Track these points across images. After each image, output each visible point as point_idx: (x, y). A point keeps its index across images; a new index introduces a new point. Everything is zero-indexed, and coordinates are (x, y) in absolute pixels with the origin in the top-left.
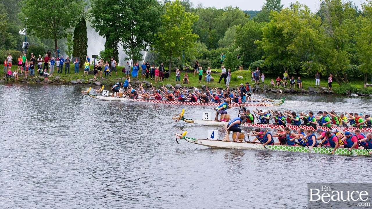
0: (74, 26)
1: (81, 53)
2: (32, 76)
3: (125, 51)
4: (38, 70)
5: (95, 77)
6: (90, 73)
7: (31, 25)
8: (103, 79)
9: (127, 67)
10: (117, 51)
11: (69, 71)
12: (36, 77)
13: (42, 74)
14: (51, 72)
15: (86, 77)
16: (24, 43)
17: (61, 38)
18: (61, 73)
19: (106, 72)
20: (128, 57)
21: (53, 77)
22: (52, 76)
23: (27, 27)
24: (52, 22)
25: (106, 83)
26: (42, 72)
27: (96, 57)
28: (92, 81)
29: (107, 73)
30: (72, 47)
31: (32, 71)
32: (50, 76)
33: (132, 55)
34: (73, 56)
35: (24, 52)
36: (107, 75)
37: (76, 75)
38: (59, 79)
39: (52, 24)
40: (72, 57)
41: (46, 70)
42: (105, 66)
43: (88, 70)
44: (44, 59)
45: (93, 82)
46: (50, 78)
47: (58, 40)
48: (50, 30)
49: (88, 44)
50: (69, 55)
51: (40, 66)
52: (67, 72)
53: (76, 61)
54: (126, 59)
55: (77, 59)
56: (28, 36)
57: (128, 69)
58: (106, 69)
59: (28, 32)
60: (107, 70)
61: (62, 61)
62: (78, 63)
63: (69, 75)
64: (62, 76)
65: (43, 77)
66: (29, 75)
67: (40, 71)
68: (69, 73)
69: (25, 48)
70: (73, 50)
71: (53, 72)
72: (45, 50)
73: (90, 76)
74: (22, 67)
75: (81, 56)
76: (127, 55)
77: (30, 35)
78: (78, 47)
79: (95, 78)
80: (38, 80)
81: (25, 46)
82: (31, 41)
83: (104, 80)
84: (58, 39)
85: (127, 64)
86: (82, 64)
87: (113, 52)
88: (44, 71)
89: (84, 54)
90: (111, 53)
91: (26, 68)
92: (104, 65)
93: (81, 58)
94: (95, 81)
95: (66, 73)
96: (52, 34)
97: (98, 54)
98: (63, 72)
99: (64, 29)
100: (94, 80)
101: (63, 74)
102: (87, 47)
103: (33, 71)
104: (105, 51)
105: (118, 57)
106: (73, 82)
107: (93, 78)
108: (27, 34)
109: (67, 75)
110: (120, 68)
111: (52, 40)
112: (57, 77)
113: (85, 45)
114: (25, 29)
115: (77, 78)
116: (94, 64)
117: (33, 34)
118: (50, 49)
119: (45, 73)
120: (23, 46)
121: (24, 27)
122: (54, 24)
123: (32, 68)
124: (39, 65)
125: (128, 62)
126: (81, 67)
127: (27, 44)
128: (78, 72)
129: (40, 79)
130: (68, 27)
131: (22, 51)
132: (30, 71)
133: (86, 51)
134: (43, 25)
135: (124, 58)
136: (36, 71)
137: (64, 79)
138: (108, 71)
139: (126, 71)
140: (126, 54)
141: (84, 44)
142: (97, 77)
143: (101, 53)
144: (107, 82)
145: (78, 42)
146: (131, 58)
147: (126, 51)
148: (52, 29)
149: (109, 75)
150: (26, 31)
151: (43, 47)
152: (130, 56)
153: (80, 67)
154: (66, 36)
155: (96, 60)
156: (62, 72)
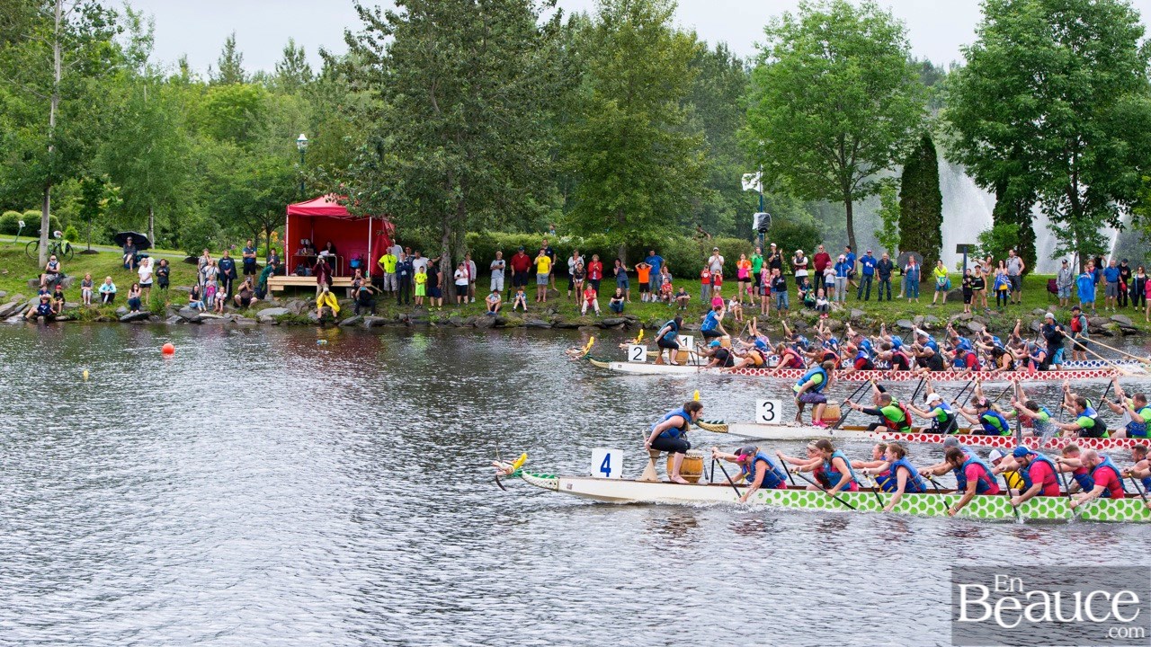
0: (900, 162)
1: (924, 238)
2: (783, 310)
3: (1054, 228)
4: (800, 293)
5: (966, 307)
6: (951, 298)
7: (776, 163)
8: (992, 312)
9: (1063, 277)
10: (1031, 229)
11: (889, 294)
12: (795, 313)
13: (811, 305)
14: (837, 298)
15: (941, 308)
16: (756, 215)
17: (863, 195)
18: (867, 299)
19: (999, 292)
20: (1064, 247)
21: (843, 313)
22: (841, 308)
23: (764, 170)
24: (837, 152)
25: (1002, 324)
26: (811, 297)
27: (969, 252)
28: (960, 319)
29: (1002, 297)
30: (896, 224)
31: (781, 297)
32: (835, 310)
33: (1074, 242)
34: (901, 248)
35: (757, 241)
36: (1002, 300)
37: (911, 304)
38: (860, 317)
39: (836, 157)
40: (897, 252)
41: (821, 291)
42: (995, 274)
43: (944, 288)
44: (815, 260)
45: (962, 324)
46: (836, 315)
47: (855, 204)
48: (831, 175)
49: (943, 214)
50: (890, 248)
51: (806, 282)
52: (885, 297)
53: (909, 264)
54: (1059, 253)
55: (912, 258)
56: (767, 195)
57: (1066, 282)
58: (1000, 284)
59: (768, 182)
60: (1002, 288)
61: (868, 264)
62: (917, 271)
63: (889, 306)
64: (869, 308)
65: (816, 313)
66: (775, 309)
67: (804, 295)
68: (889, 299)
69: (761, 231)
70: (900, 233)
71: (844, 298)
72: (817, 235)
73: (952, 307)
74: (749, 285)
75: (924, 250)
76: (1060, 241)
77: (774, 193)
78: (914, 223)
79: (966, 311)
80: (800, 322)
81: (760, 225)
82: (777, 208)
83: (995, 316)
84: (856, 199)
85: (1064, 268)
86: (927, 270)
87: (1018, 233)
88: (816, 295)
89: (932, 243)
90: (1011, 237)
91: (765, 287)
92: (993, 271)
93: (924, 255)
94: (967, 320)
95: (880, 299)
96: (838, 187)
97: (972, 239)
98: (874, 296)
99: (871, 171)
100: (965, 316)
101: (873, 304)
102: (942, 221)
103: (786, 297)
104: (994, 232)
105: (1033, 247)
106: (901, 324)
107: (961, 311)
108: (765, 190)
109: (885, 304)
110: (1041, 279)
111: (838, 203)
112: (855, 313)
113: (934, 215)
114: (758, 175)
115: (915, 313)
116: (961, 270)
117: (782, 189)
118: (831, 229)
119: (821, 302)
120: (755, 226)
121: (756, 169)
122: (842, 157)
123: (780, 288)
124: (802, 278)
125: (1065, 262)
126: (924, 280)
127: (767, 218)
128: (916, 296)
129: (807, 318)
130: (883, 164)
131: (751, 239)
132: (775, 296)
133: (940, 232)
134: (810, 161)
135: (1053, 250)
136: (793, 295)
137: (875, 317)
138: (1005, 291)
139: (1059, 287)
140: (1059, 238)
141: (933, 211)
142: (973, 309)
143: (984, 237)
144: (1004, 322)
145: (915, 207)
146: (1071, 250)
147: (1059, 230)
148: (835, 172)
149: (1008, 301)
150: (761, 180)
151: (811, 224)
152: (1070, 243)
153: (922, 283)
154: (877, 189)
155: (969, 259)
156: (871, 298)
